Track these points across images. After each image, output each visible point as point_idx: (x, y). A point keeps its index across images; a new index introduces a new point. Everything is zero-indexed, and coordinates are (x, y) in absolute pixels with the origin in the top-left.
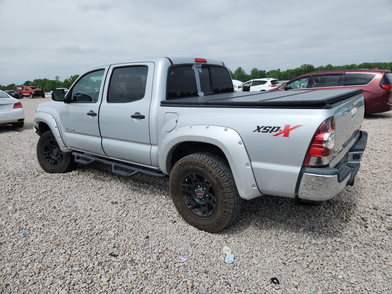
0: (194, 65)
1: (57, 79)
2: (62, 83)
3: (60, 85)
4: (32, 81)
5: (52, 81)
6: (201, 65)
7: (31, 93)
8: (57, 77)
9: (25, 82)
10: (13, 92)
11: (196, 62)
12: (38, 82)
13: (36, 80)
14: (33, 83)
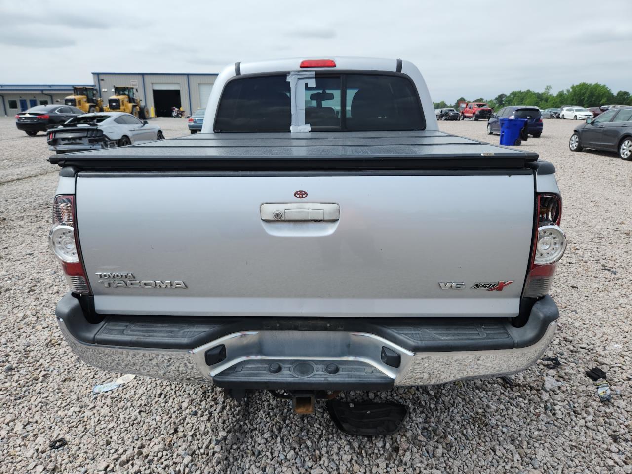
0: (292, 73)
1: (547, 91)
2: (553, 97)
3: (548, 101)
4: (508, 94)
5: (538, 93)
6: (314, 73)
7: (474, 113)
8: (548, 88)
9: (497, 96)
10: (453, 110)
11: (301, 67)
12: (515, 96)
13: (514, 92)
14: (508, 97)
